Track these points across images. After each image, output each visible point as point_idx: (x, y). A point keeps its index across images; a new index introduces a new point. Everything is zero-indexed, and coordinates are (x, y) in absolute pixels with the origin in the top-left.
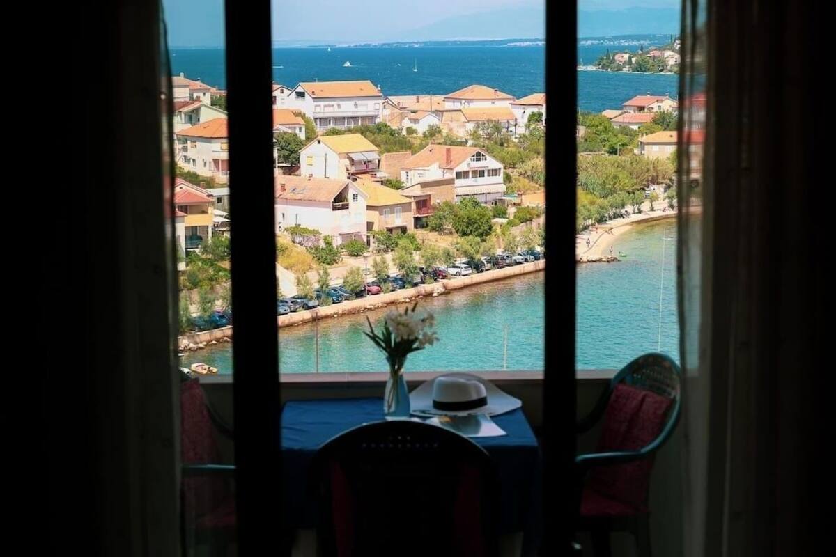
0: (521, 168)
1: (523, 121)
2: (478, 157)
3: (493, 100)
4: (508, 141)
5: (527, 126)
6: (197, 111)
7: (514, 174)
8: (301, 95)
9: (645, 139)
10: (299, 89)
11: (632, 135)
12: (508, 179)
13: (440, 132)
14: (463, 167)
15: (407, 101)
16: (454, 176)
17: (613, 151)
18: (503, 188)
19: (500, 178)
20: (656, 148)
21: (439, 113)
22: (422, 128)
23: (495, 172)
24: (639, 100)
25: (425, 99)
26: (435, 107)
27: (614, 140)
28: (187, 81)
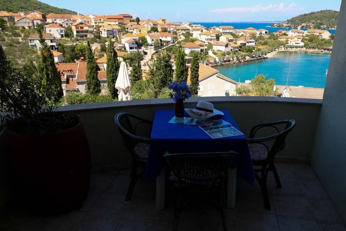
0: (258, 42)
1: (258, 34)
2: (251, 39)
3: (253, 30)
4: (255, 37)
5: (259, 35)
6: (202, 30)
7: (257, 43)
8: (220, 28)
9: (281, 37)
10: (220, 27)
11: (278, 37)
12: (255, 43)
13: (244, 35)
14: (248, 41)
15: (238, 30)
16: (246, 42)
17: (274, 39)
18: (255, 45)
19: (254, 43)
20: (283, 39)
21: (244, 32)
22: (240, 34)
23: (253, 42)
24: (280, 31)
25: (241, 30)
26: (243, 31)
27: (275, 38)
28: (201, 26)
